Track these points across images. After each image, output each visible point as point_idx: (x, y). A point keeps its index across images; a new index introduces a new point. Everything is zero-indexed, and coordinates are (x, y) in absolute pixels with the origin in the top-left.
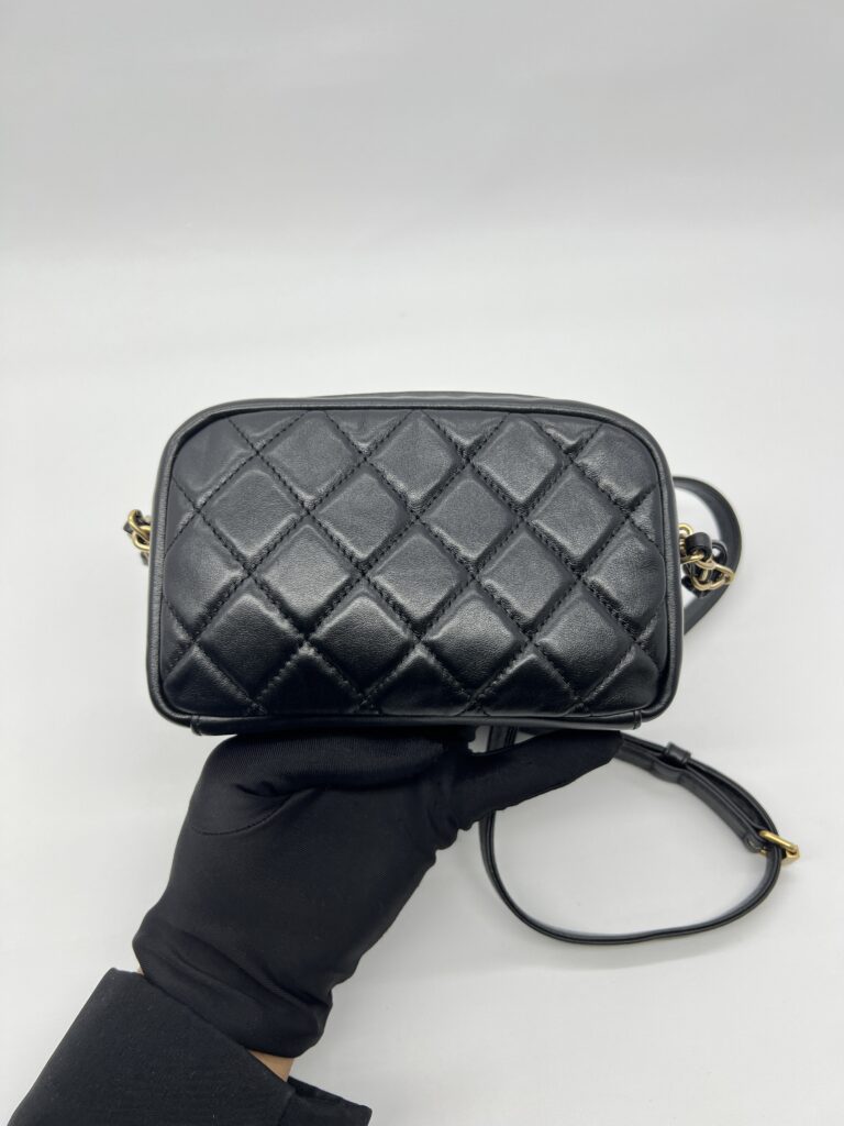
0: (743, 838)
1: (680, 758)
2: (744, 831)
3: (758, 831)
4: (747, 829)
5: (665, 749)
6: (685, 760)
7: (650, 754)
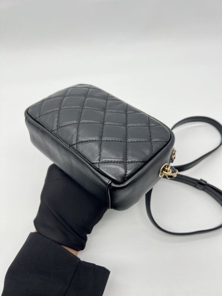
6: (205, 184)
7: (195, 182)
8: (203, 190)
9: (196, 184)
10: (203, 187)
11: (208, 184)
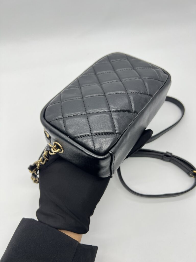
0: (188, 173)
1: (169, 155)
2: (188, 171)
3: (192, 171)
4: (189, 170)
5: (165, 153)
6: (171, 155)
7: (161, 155)
8: (170, 161)
9: (162, 156)
10: (169, 159)
11: (174, 155)
